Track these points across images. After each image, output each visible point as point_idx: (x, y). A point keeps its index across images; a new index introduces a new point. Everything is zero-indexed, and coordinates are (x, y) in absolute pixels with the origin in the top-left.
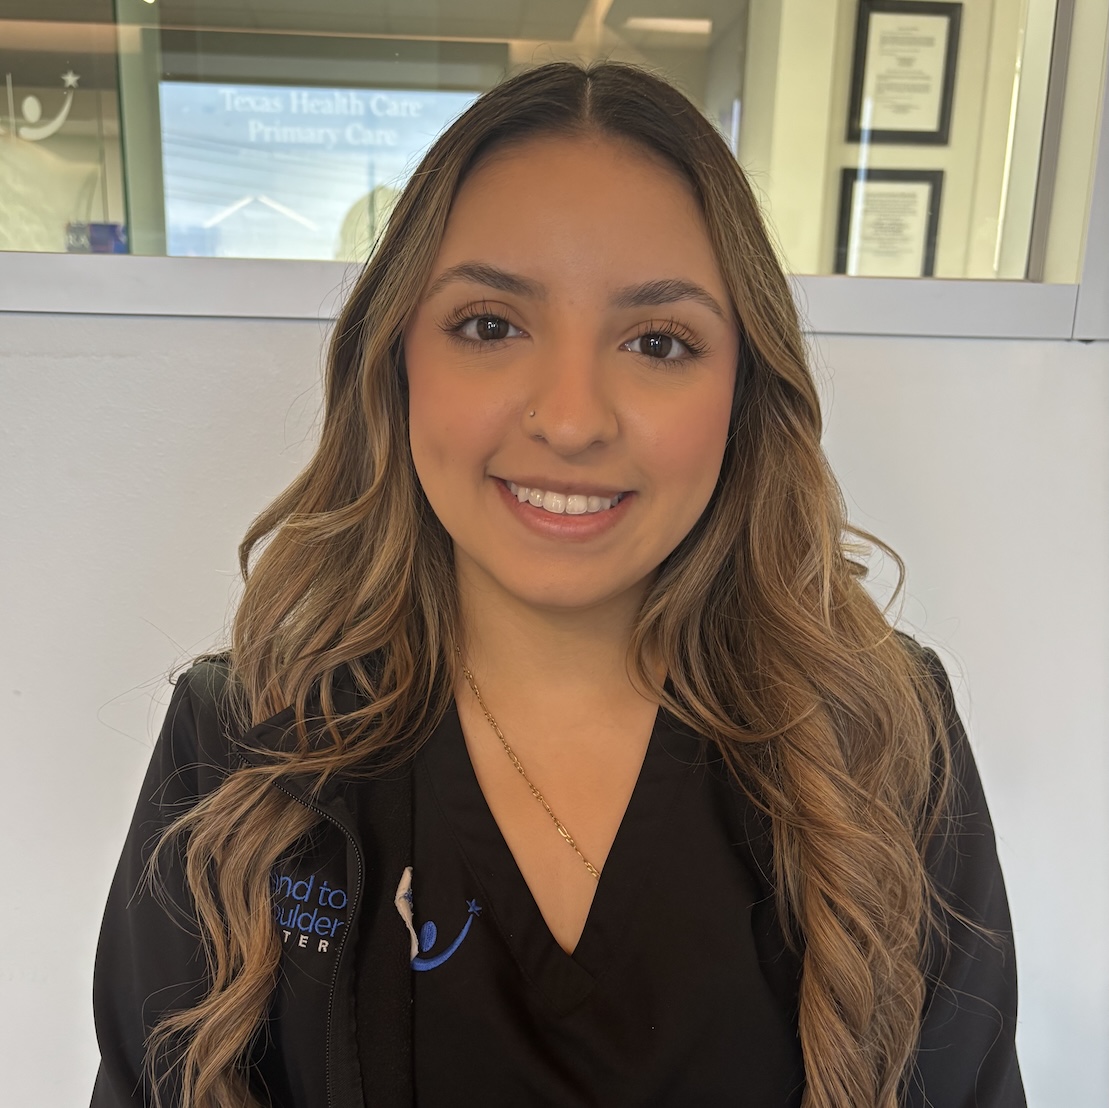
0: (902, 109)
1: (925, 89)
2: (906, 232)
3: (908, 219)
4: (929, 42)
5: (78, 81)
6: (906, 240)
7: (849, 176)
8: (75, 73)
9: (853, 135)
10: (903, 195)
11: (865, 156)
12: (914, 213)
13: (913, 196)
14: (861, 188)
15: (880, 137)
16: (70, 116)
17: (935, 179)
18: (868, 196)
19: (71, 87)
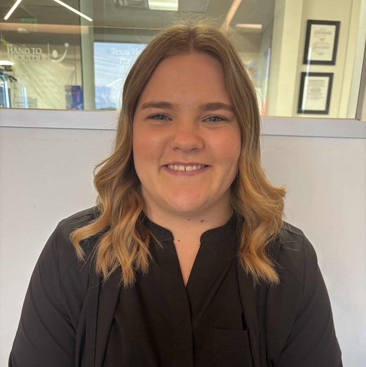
0: (321, 54)
1: (328, 48)
2: (321, 92)
3: (322, 88)
4: (330, 33)
5: (69, 46)
7: (303, 75)
8: (68, 43)
9: (305, 62)
11: (309, 68)
13: (324, 81)
14: (307, 78)
17: (330, 76)
18: (309, 81)
19: (67, 48)
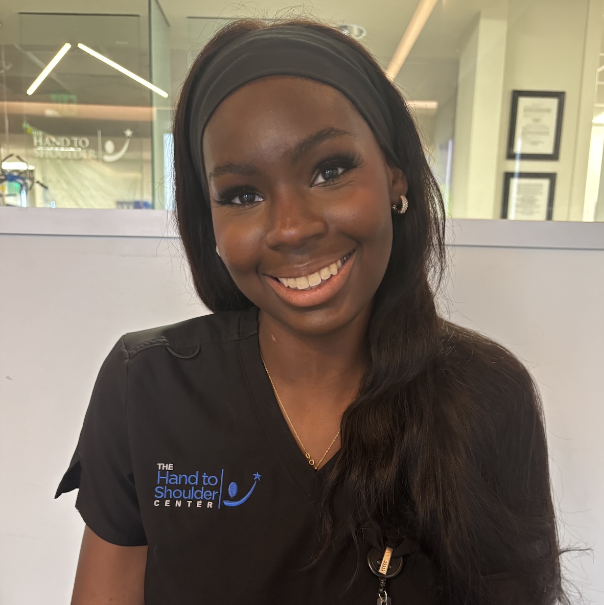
0: (535, 143)
1: (547, 133)
2: (537, 203)
3: (538, 197)
4: (548, 111)
5: (133, 134)
6: (538, 206)
7: (508, 176)
8: (131, 130)
9: (511, 156)
10: (536, 185)
11: (517, 166)
12: (541, 193)
13: (541, 185)
14: (515, 183)
15: (525, 157)
16: (128, 150)
17: (552, 177)
18: (519, 186)
19: (128, 137)
